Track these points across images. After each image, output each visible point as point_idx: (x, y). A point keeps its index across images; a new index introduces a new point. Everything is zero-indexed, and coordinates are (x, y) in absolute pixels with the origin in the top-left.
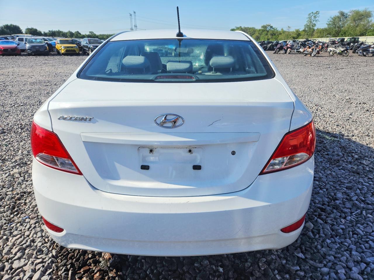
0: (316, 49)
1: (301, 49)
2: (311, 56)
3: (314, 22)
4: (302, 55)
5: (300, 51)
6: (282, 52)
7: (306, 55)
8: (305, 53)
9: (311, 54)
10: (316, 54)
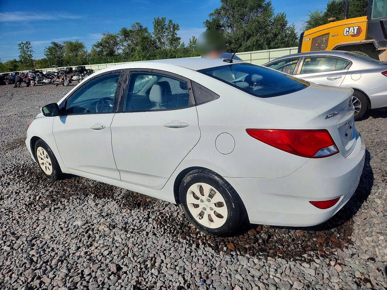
0: (66, 79)
1: (44, 80)
2: (64, 85)
3: (29, 53)
4: (53, 85)
5: (44, 82)
6: (23, 84)
7: (57, 85)
8: (56, 84)
9: (63, 84)
10: (69, 84)
